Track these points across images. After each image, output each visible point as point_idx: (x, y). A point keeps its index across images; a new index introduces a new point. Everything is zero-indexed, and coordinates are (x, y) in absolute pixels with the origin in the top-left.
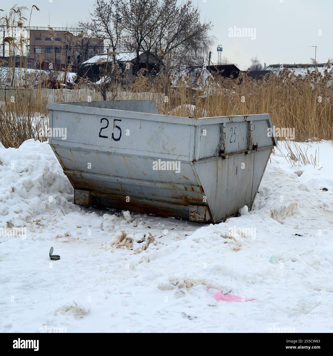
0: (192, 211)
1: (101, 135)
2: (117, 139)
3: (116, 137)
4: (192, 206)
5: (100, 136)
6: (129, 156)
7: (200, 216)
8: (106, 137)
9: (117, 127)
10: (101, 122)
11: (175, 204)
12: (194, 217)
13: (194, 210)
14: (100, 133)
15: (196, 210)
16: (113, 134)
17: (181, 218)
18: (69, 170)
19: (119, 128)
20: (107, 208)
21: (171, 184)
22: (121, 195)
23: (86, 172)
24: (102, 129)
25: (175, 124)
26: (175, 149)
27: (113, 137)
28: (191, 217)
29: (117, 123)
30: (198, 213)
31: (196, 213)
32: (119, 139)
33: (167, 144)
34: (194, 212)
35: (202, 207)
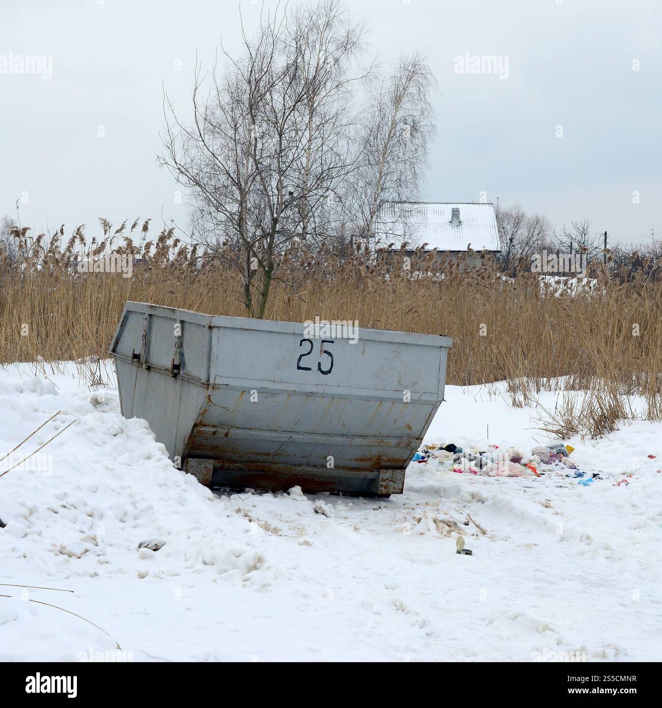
0: (385, 478)
1: (301, 365)
2: (326, 370)
3: (325, 368)
4: (385, 471)
5: (299, 368)
6: (341, 397)
7: (396, 486)
8: (309, 369)
9: (325, 352)
10: (301, 345)
11: (355, 470)
12: (386, 487)
13: (387, 477)
14: (298, 364)
15: (390, 477)
16: (319, 364)
17: (341, 493)
18: (206, 426)
19: (330, 354)
20: (215, 487)
21: (376, 438)
22: (266, 462)
23: (237, 428)
24: (301, 356)
25: (418, 345)
26: (416, 383)
27: (320, 369)
28: (382, 489)
29: (327, 346)
30: (393, 481)
31: (390, 481)
32: (330, 371)
33: (405, 376)
34: (387, 479)
35: (399, 471)
